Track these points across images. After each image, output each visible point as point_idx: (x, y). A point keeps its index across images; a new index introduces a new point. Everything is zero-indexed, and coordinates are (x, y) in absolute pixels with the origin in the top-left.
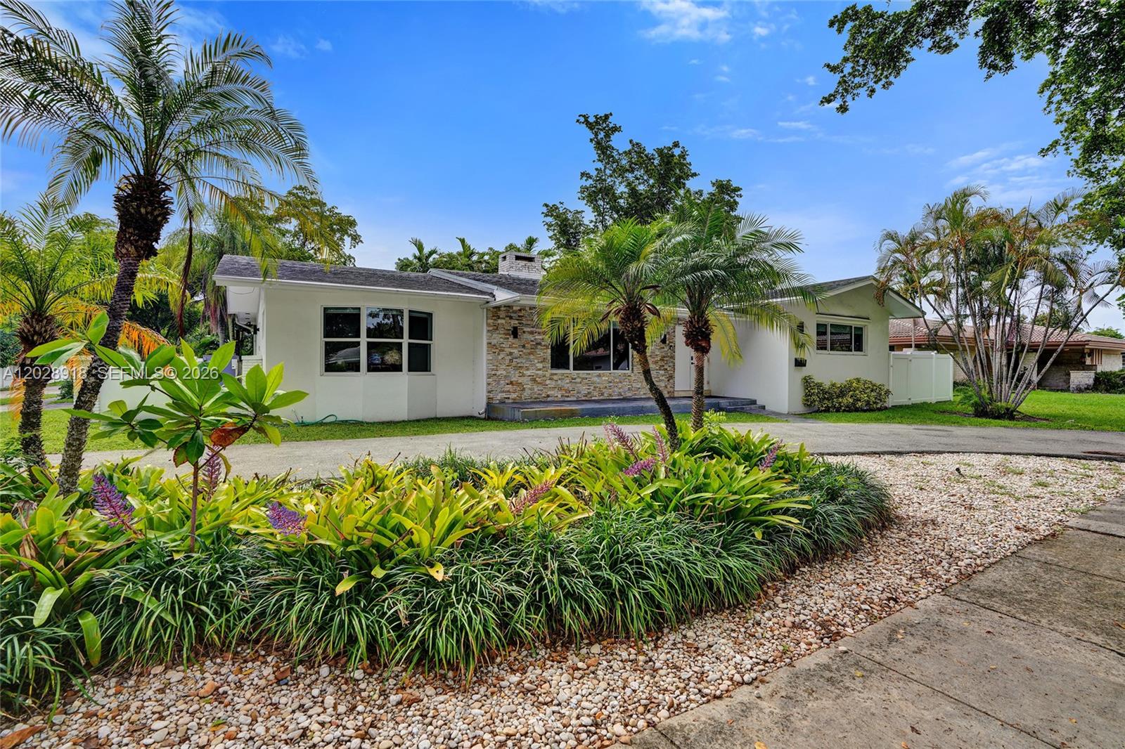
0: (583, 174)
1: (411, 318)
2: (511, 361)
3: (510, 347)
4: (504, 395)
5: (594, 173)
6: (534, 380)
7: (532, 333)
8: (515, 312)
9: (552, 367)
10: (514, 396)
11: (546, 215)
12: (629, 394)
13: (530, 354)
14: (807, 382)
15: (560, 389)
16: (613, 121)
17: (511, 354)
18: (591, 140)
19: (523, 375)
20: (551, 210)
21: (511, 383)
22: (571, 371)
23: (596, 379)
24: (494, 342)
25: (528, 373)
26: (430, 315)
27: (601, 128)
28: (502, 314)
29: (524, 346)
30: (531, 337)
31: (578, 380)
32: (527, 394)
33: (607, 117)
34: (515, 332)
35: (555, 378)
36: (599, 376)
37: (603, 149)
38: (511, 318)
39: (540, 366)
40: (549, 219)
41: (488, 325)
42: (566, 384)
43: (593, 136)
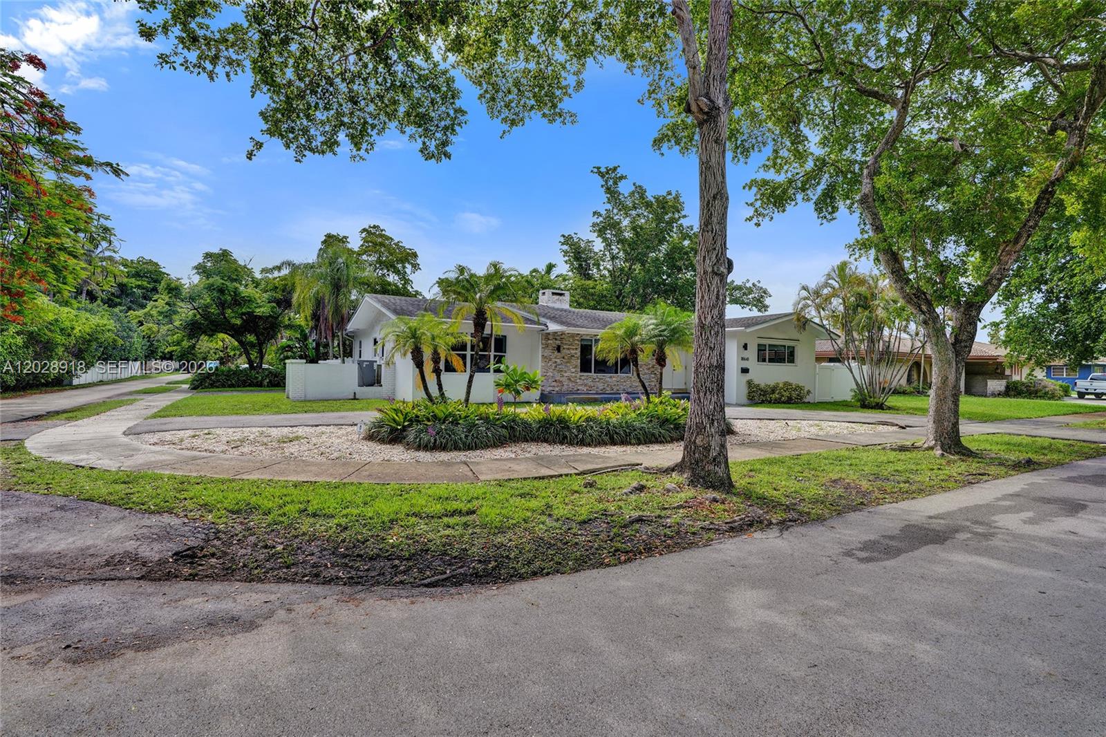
0: (595, 213)
1: (495, 339)
2: (556, 367)
3: (556, 358)
4: (551, 389)
5: (604, 213)
6: (570, 379)
7: (568, 349)
8: (559, 336)
9: (581, 371)
10: (557, 389)
11: (563, 244)
12: (630, 390)
13: (567, 362)
14: (749, 383)
15: (586, 385)
16: (620, 172)
17: (556, 362)
18: (602, 186)
19: (563, 376)
20: (567, 240)
21: (556, 381)
22: (593, 374)
23: (608, 379)
24: (545, 354)
25: (566, 375)
26: (505, 337)
27: (610, 177)
28: (551, 338)
29: (564, 358)
30: (568, 352)
31: (597, 380)
32: (565, 388)
33: (615, 169)
34: (559, 349)
35: (583, 378)
36: (611, 377)
37: (612, 193)
38: (556, 339)
39: (573, 370)
40: (565, 247)
41: (542, 344)
42: (589, 382)
43: (604, 183)
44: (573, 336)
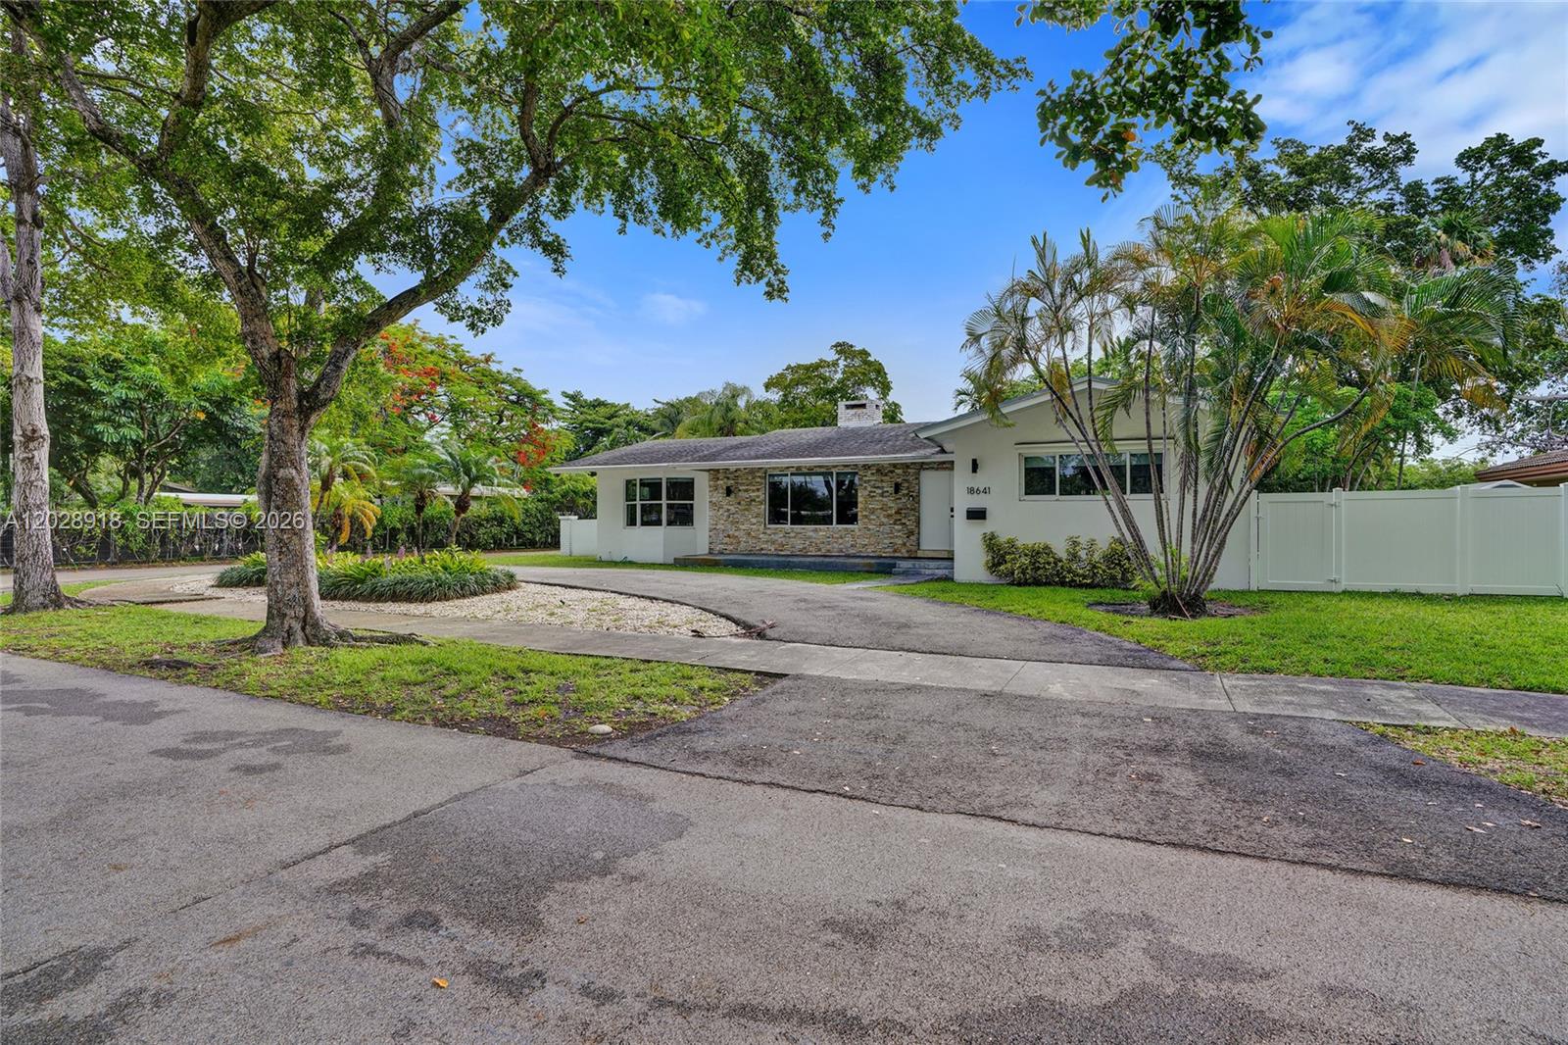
1: (671, 483)
2: (729, 516)
3: (727, 504)
4: (722, 546)
6: (750, 534)
7: (746, 491)
8: (731, 473)
9: (771, 522)
10: (731, 547)
12: (852, 551)
13: (744, 510)
14: (990, 542)
15: (773, 543)
17: (728, 510)
19: (738, 529)
21: (729, 536)
22: (788, 526)
23: (811, 534)
24: (714, 500)
25: (743, 527)
26: (693, 480)
28: (721, 476)
29: (739, 503)
30: (746, 495)
31: (792, 535)
32: (742, 546)
34: (728, 491)
35: (769, 532)
36: (816, 530)
38: (728, 478)
39: (754, 520)
41: (710, 486)
42: (780, 538)
44: (752, 471)
